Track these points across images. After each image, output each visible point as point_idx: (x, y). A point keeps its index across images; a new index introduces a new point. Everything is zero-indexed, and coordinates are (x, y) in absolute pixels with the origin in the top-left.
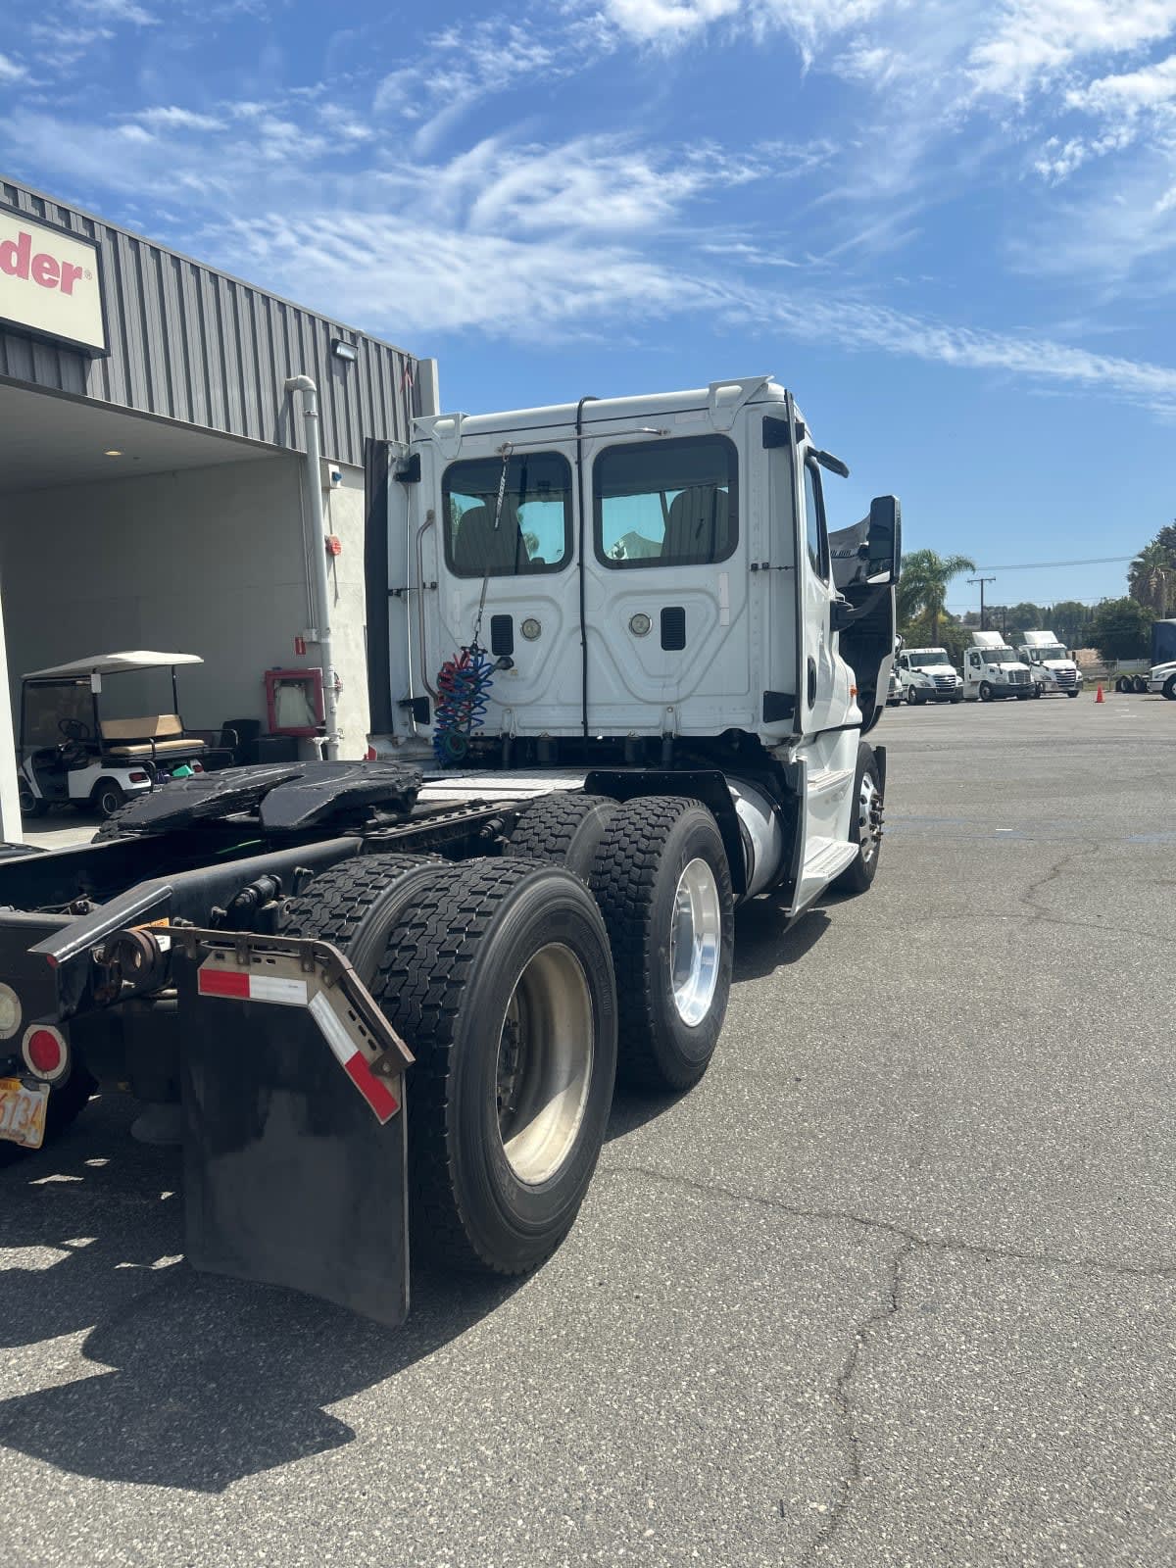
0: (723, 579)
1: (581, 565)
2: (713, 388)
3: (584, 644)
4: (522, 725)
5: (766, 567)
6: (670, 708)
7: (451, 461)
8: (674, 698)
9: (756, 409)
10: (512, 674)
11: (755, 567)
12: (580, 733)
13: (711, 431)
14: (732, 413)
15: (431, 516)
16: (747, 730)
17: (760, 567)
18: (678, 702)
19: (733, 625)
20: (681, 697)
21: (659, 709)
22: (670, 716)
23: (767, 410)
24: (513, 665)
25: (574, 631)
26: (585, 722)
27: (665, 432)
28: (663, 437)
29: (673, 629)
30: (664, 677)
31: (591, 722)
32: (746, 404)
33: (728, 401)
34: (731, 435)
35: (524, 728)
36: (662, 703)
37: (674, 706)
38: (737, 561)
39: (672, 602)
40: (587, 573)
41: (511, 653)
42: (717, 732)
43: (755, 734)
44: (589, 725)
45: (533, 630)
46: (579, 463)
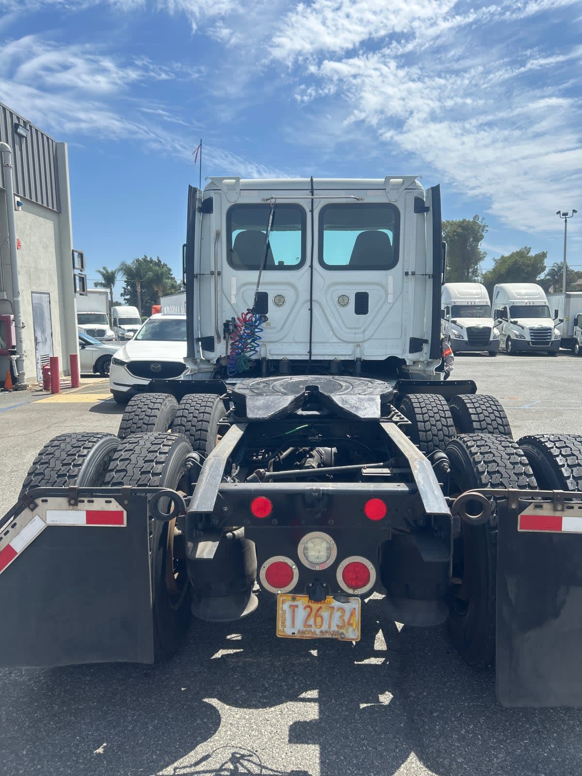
0: (390, 280)
1: (311, 267)
2: (388, 179)
3: (311, 309)
4: (272, 353)
5: (413, 274)
6: (358, 345)
7: (233, 204)
8: (362, 340)
9: (411, 192)
10: (266, 325)
11: (407, 274)
12: (307, 358)
13: (387, 201)
14: (398, 192)
15: (218, 234)
16: (400, 357)
17: (410, 273)
18: (363, 342)
19: (394, 303)
20: (365, 339)
21: (351, 346)
22: (358, 349)
23: (416, 194)
24: (267, 320)
25: (304, 303)
26: (310, 352)
27: (361, 199)
28: (360, 202)
29: (362, 304)
30: (356, 328)
31: (314, 352)
32: (406, 189)
33: (396, 187)
34: (398, 205)
35: (272, 355)
36: (354, 342)
37: (360, 344)
38: (398, 269)
39: (362, 289)
40: (314, 270)
41: (267, 313)
42: (384, 358)
43: (404, 359)
44: (312, 353)
45: (280, 300)
46: (312, 211)
